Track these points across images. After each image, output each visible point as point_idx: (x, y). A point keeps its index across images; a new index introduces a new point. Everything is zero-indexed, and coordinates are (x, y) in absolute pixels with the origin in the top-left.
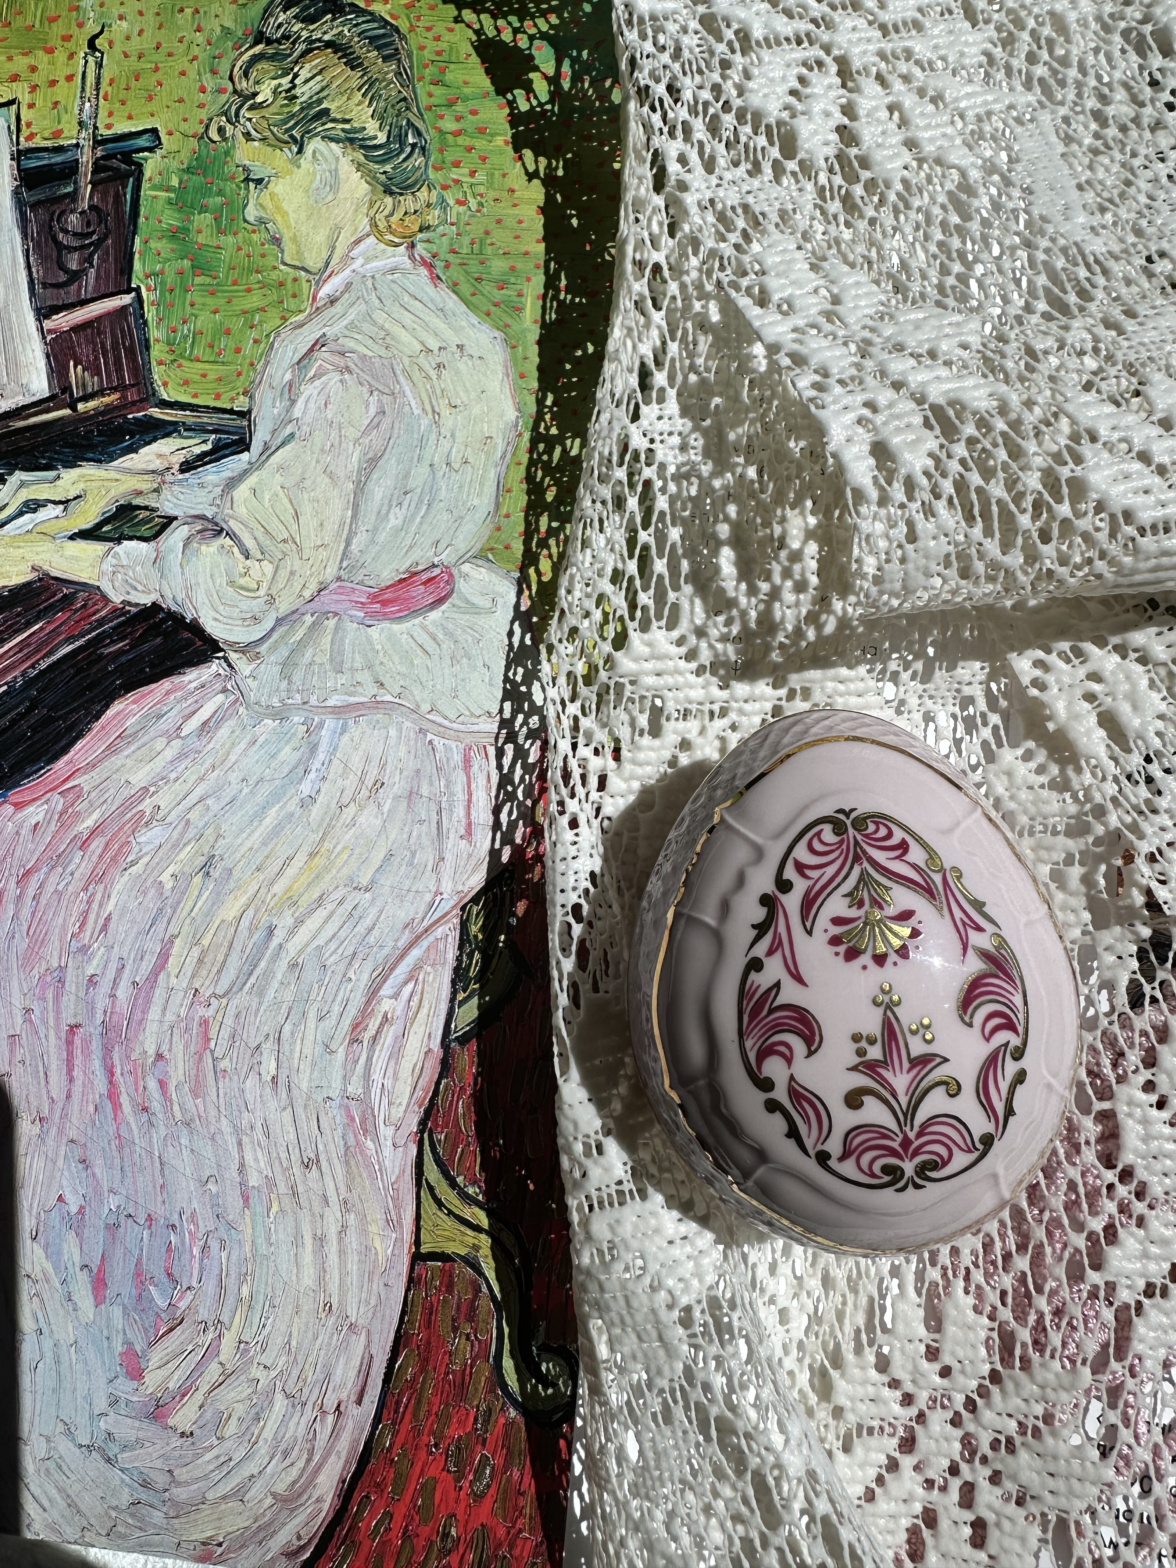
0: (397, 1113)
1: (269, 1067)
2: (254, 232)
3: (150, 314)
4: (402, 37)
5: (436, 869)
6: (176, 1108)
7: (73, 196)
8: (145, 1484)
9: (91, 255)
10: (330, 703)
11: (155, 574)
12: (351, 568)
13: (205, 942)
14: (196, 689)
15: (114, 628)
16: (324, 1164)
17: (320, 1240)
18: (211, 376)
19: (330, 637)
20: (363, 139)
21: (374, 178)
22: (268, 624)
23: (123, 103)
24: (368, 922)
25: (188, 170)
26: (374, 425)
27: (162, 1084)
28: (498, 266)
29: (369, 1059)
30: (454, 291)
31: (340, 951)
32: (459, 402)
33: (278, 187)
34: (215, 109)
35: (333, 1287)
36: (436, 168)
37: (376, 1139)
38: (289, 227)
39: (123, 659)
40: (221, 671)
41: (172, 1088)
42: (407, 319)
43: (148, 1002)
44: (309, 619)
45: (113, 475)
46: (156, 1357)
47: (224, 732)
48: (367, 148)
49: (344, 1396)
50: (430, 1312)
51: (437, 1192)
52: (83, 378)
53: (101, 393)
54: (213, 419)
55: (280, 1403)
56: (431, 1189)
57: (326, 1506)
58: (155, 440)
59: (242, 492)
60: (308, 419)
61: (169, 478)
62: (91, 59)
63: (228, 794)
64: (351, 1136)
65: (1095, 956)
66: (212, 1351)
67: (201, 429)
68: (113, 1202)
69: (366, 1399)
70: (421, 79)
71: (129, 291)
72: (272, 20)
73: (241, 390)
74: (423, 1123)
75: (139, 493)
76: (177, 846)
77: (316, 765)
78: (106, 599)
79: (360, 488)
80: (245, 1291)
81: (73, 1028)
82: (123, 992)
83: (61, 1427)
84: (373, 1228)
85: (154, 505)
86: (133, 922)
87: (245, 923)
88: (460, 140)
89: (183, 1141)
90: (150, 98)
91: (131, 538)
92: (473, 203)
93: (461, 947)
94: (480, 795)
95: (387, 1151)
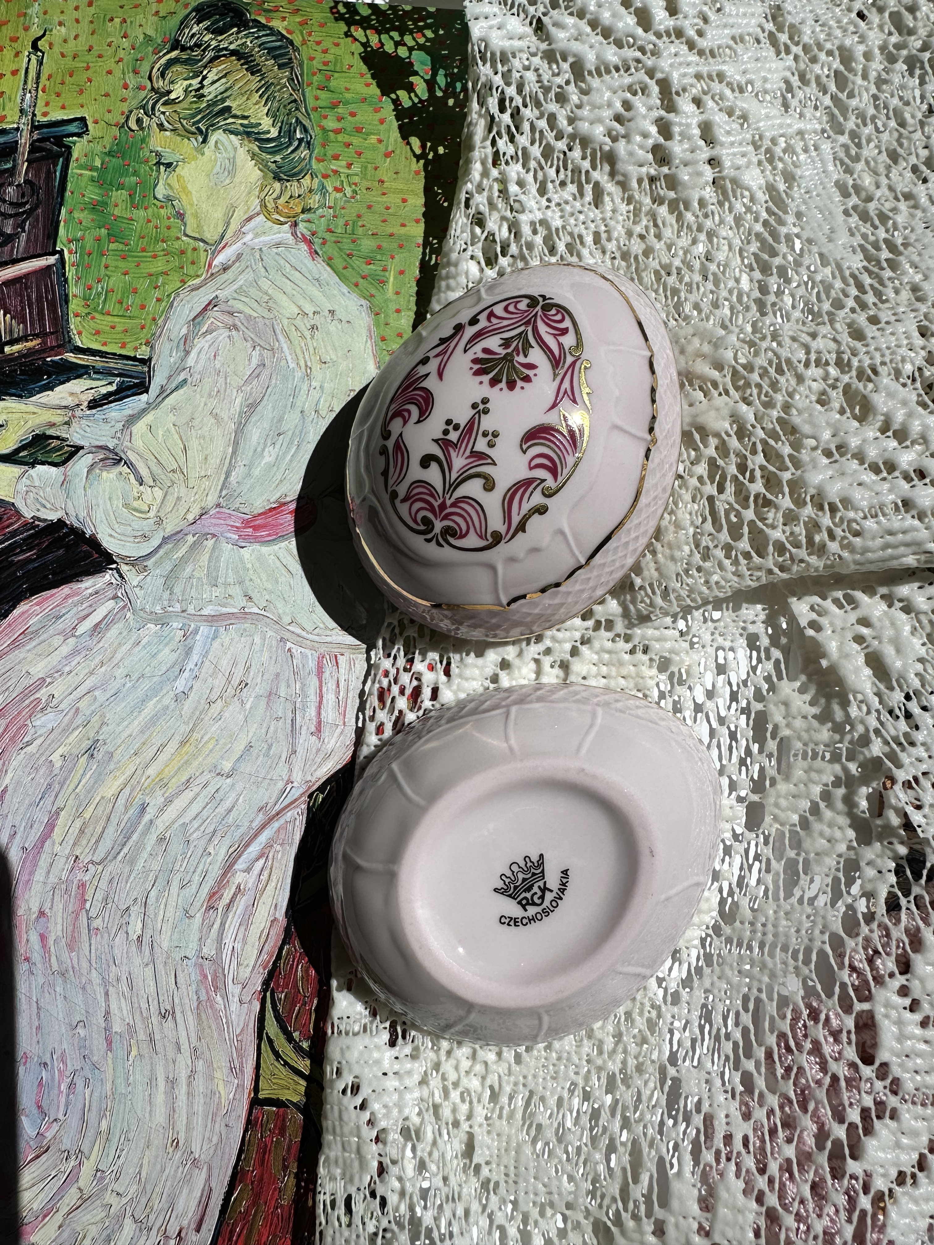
0: (245, 973)
1: (136, 928)
2: (162, 207)
3: (70, 273)
4: (296, 50)
5: (288, 760)
6: (54, 959)
7: (12, 172)
9: (24, 222)
10: (205, 612)
11: (61, 494)
12: (229, 496)
13: (87, 815)
14: (91, 595)
15: (24, 540)
16: (178, 1015)
17: (172, 1083)
18: (119, 328)
19: (208, 555)
20: (258, 133)
21: (266, 166)
22: (156, 542)
23: (58, 95)
24: (227, 804)
25: (110, 154)
26: (255, 375)
27: (43, 939)
28: (367, 244)
29: (223, 924)
30: (328, 265)
31: (202, 828)
32: (328, 359)
33: (183, 170)
35: (181, 1125)
36: (319, 160)
37: (226, 997)
38: (192, 205)
39: (30, 567)
40: (114, 581)
41: (51, 941)
42: (288, 287)
43: (35, 865)
44: (190, 539)
45: (31, 408)
47: (112, 633)
48: (260, 139)
49: (185, 1223)
50: (264, 1151)
51: (276, 1044)
52: (11, 325)
53: (24, 338)
54: (120, 365)
55: (129, 1227)
56: (270, 1041)
58: (68, 380)
59: (140, 427)
60: (199, 367)
61: (78, 413)
62: (33, 57)
63: (114, 686)
64: (204, 991)
65: (858, 868)
66: (72, 1177)
67: (108, 373)
69: (204, 1227)
70: (309, 84)
71: (54, 253)
72: (187, 31)
73: (144, 341)
74: (266, 983)
75: (52, 425)
76: (67, 730)
77: (191, 665)
78: (18, 514)
79: (240, 428)
80: (104, 1125)
82: (14, 856)
84: (218, 1074)
85: (64, 435)
86: (26, 795)
87: (121, 801)
88: (340, 137)
89: (58, 989)
90: (81, 92)
91: (43, 463)
92: (348, 191)
94: (330, 698)
95: (234, 1006)
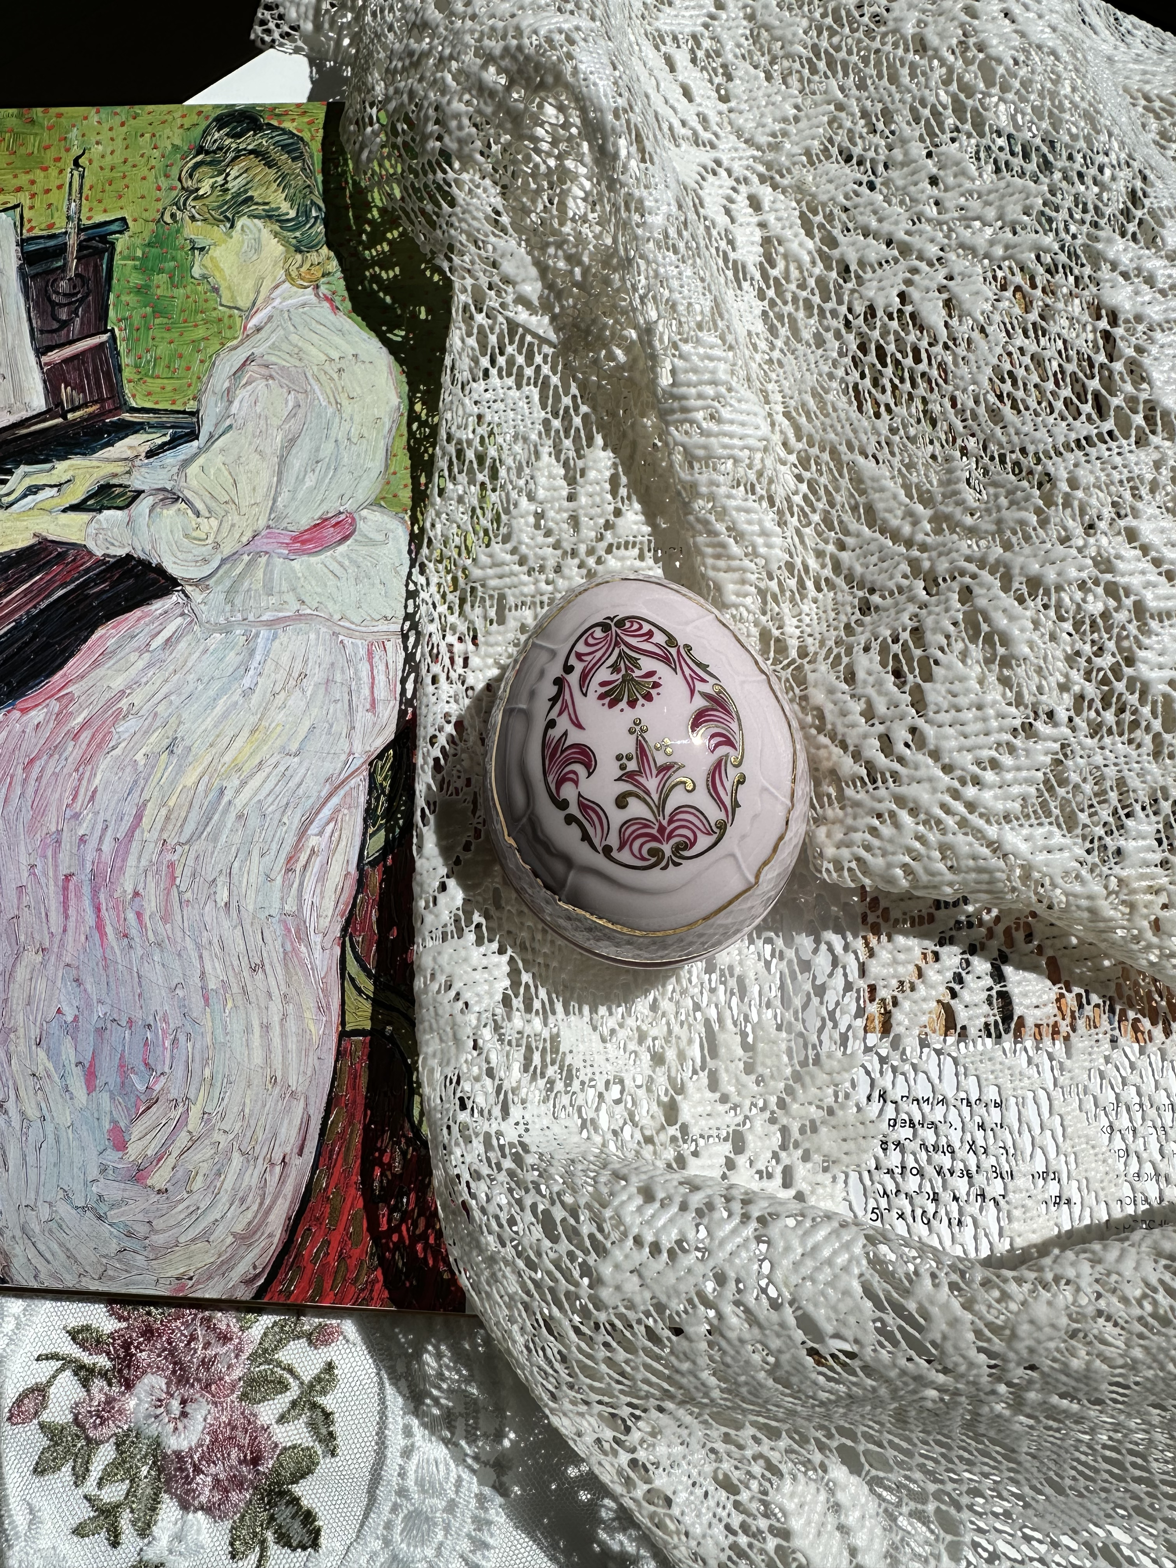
0: (325, 923)
1: (223, 895)
3: (122, 347)
4: (306, 144)
5: (348, 736)
6: (150, 933)
7: (64, 268)
8: (130, 1235)
9: (77, 308)
10: (264, 618)
11: (127, 533)
12: (278, 519)
13: (171, 803)
14: (160, 614)
15: (97, 575)
16: (267, 967)
17: (266, 1028)
18: (169, 388)
19: (262, 570)
20: (279, 216)
21: (288, 242)
22: (215, 564)
23: (100, 201)
24: (297, 779)
25: (149, 245)
26: (292, 415)
27: (139, 915)
29: (301, 884)
31: (276, 803)
32: (355, 395)
33: (215, 252)
34: (168, 201)
35: (277, 1063)
37: (309, 945)
38: (225, 280)
39: (105, 597)
40: (180, 601)
41: (146, 918)
42: (315, 338)
43: (127, 852)
45: (95, 463)
46: (137, 1130)
47: (183, 645)
48: (281, 220)
49: (288, 1150)
50: (355, 1078)
51: (357, 982)
52: (72, 396)
53: (85, 405)
54: (172, 418)
55: (237, 1159)
56: (352, 980)
57: (276, 1240)
58: (126, 436)
59: (193, 470)
60: (242, 414)
61: (137, 462)
62: (75, 173)
63: (186, 690)
64: (289, 943)
66: (182, 1121)
67: (162, 426)
68: (101, 1010)
69: (306, 1151)
71: (105, 331)
72: (209, 138)
73: (191, 397)
74: (344, 930)
75: (115, 475)
76: (147, 733)
77: (255, 664)
78: (90, 554)
79: (283, 460)
80: (207, 1072)
81: (68, 877)
82: (107, 846)
83: (61, 1194)
84: (307, 1015)
86: (114, 792)
87: (202, 787)
89: (156, 958)
90: (120, 197)
93: (370, 793)
94: (381, 679)
95: (317, 953)
